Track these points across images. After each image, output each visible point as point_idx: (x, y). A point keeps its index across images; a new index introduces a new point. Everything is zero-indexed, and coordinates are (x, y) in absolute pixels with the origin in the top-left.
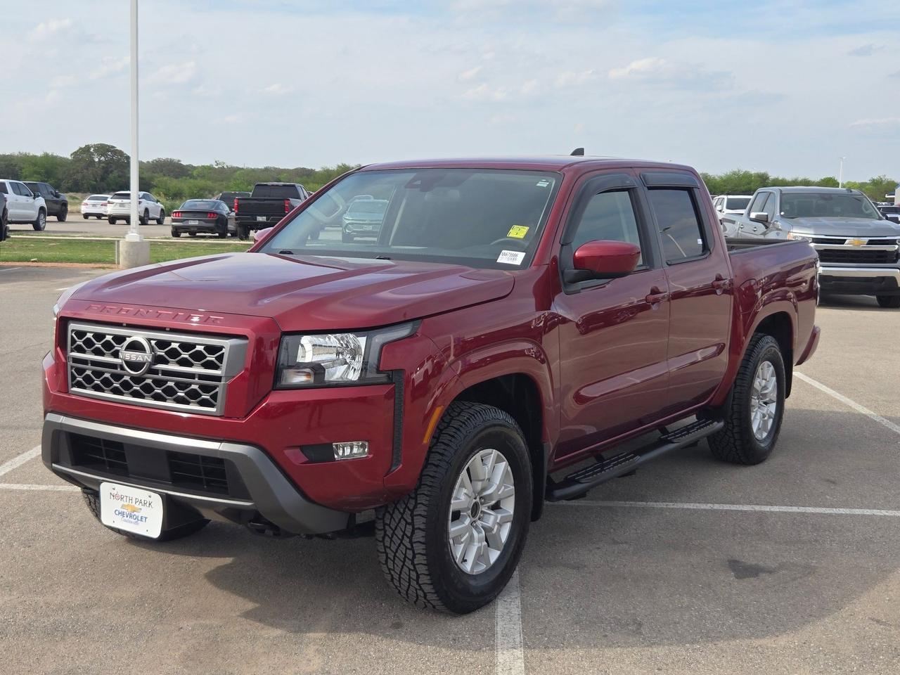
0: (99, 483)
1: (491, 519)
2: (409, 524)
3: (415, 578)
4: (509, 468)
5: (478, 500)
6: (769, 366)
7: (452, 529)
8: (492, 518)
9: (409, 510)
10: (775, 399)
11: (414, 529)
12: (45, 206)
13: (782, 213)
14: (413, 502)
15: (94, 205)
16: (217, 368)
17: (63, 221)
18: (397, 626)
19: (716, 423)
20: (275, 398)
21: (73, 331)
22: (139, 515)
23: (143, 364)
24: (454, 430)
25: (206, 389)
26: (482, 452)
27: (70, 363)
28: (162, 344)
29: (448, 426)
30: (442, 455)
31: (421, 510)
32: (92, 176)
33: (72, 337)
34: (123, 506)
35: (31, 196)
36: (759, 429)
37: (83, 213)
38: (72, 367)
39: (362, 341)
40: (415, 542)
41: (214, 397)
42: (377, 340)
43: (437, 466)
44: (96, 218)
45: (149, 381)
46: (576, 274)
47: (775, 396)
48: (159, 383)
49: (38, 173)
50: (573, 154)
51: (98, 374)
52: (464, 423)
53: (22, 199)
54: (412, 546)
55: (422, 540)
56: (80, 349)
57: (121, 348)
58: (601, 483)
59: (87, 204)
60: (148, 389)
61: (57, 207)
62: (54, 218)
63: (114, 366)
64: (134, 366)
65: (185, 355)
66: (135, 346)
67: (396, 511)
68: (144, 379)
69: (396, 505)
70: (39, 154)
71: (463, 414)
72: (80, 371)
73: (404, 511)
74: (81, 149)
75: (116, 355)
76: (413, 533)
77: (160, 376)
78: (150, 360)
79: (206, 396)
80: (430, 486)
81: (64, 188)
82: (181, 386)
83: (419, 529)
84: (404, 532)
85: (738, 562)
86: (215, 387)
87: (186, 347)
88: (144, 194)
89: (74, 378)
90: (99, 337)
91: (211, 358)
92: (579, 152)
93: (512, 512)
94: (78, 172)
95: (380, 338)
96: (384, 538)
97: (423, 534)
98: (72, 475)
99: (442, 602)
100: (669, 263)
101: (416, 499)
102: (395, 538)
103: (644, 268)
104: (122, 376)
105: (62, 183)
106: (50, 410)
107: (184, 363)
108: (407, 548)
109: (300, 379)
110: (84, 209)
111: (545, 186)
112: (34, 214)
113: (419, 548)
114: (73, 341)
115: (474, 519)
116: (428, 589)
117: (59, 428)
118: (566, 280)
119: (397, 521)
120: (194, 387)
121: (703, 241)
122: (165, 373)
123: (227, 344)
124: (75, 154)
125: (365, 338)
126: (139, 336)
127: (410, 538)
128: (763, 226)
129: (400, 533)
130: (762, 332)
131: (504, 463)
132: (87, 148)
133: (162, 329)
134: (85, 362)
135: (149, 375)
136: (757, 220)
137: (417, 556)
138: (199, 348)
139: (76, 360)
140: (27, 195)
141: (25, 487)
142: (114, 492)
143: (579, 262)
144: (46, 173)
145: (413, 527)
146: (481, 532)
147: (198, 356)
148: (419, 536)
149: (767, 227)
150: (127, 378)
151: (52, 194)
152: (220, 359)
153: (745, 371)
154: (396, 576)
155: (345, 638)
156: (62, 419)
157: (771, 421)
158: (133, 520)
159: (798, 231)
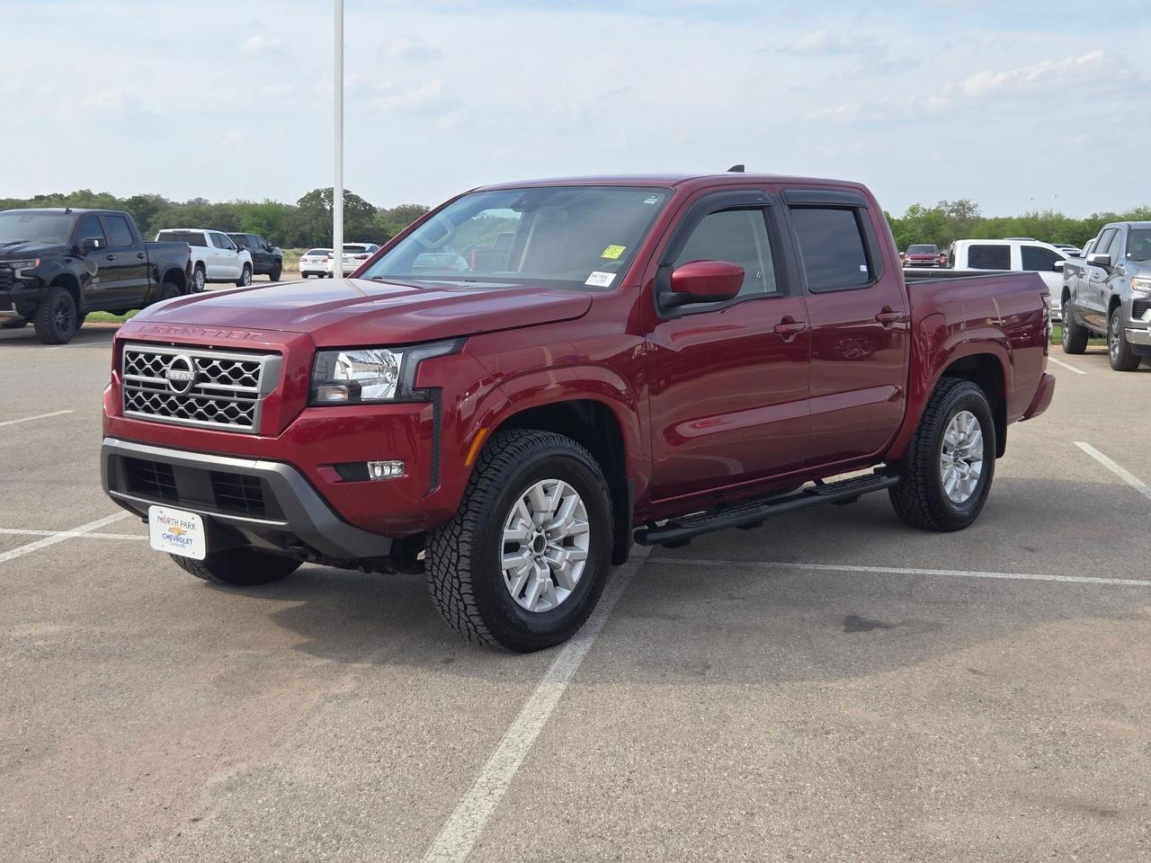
0: (148, 506)
1: (561, 556)
2: (455, 551)
3: (463, 609)
4: (581, 502)
5: (543, 533)
6: (968, 417)
7: (506, 560)
8: (560, 554)
9: (455, 536)
10: (981, 458)
11: (459, 557)
12: (252, 262)
13: (1129, 255)
14: (458, 528)
15: (315, 261)
16: (253, 384)
17: (277, 281)
18: (448, 661)
19: (885, 477)
20: (307, 416)
21: (127, 352)
22: (184, 537)
23: (186, 382)
24: (507, 455)
25: (244, 406)
26: (544, 482)
27: (125, 385)
28: (205, 362)
29: (502, 451)
30: (491, 480)
31: (466, 536)
32: (321, 227)
33: (126, 358)
34: (170, 530)
35: (234, 249)
36: (955, 490)
37: (301, 270)
38: (126, 389)
39: (399, 357)
40: (461, 570)
41: (251, 414)
42: (414, 357)
43: (485, 491)
44: (317, 276)
45: (192, 400)
46: (675, 297)
47: (981, 453)
48: (201, 402)
49: (259, 225)
50: (730, 170)
51: (148, 395)
52: (519, 449)
53: (224, 253)
54: (457, 574)
55: (467, 568)
56: (133, 371)
57: (167, 367)
58: (713, 530)
59: (306, 260)
60: (191, 408)
61: (269, 265)
62: (267, 277)
63: (161, 386)
64: (179, 384)
65: (225, 373)
66: (180, 365)
67: (443, 538)
68: (188, 399)
69: (443, 531)
70: (260, 201)
71: (521, 440)
72: (133, 393)
73: (450, 538)
74: (309, 194)
75: (163, 375)
76: (458, 561)
77: (203, 395)
78: (192, 379)
79: (243, 414)
80: (477, 512)
81: (289, 242)
82: (222, 404)
83: (464, 556)
84: (450, 560)
85: (857, 618)
86: (252, 404)
87: (226, 364)
88: (372, 247)
89: (127, 400)
90: (150, 357)
91: (248, 375)
92: (740, 168)
93: (586, 550)
94: (305, 223)
95: (417, 355)
96: (432, 567)
97: (467, 561)
98: (127, 501)
99: (494, 636)
100: (814, 291)
101: (461, 525)
102: (441, 567)
103: (777, 295)
104: (169, 396)
105: (287, 238)
106: (107, 435)
107: (224, 380)
108: (453, 577)
109: (337, 397)
110: (303, 267)
111: (653, 203)
112: (237, 270)
113: (465, 576)
114: (127, 363)
115: (537, 554)
116: (477, 620)
117: (114, 453)
118: (661, 304)
119: (443, 547)
120: (233, 405)
121: (868, 268)
122: (208, 391)
123: (263, 360)
124: (302, 200)
125: (401, 355)
126: (184, 355)
127: (456, 566)
128: (1105, 273)
129: (446, 561)
130: (959, 377)
131: (574, 496)
132: (317, 193)
133: (205, 347)
134: (136, 383)
135: (193, 394)
136: (1096, 263)
137: (463, 585)
138: (238, 365)
139: (130, 382)
140: (230, 248)
141: (121, 537)
142: (162, 516)
143: (678, 284)
144: (269, 224)
145: (458, 554)
146: (546, 568)
147: (236, 374)
148: (464, 563)
149: (1109, 273)
150: (173, 398)
151: (264, 248)
152: (256, 375)
153: (932, 421)
154: (446, 608)
155: (389, 669)
156: (116, 443)
157: (975, 482)
158: (179, 543)
159: (1146, 277)
